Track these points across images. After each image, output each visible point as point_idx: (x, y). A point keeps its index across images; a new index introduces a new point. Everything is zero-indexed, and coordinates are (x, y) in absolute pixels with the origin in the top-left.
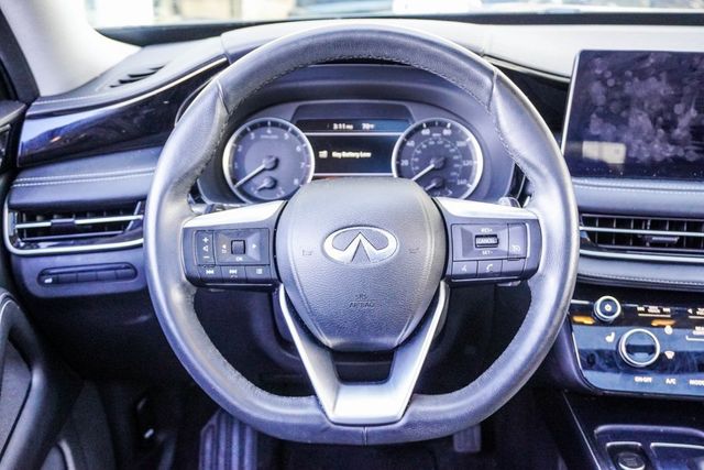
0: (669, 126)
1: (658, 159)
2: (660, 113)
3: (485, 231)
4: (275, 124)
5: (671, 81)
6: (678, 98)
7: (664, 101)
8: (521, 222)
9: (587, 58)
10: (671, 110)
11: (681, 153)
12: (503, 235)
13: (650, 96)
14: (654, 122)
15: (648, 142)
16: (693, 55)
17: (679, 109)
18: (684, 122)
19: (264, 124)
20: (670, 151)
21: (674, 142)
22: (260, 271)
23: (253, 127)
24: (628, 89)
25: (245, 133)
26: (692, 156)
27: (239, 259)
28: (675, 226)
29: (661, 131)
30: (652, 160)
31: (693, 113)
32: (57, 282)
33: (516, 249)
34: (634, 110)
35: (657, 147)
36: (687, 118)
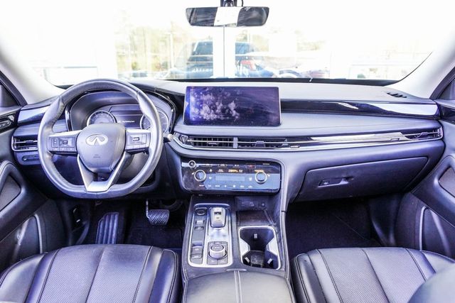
0: (215, 109)
1: (212, 119)
2: (212, 105)
4: (104, 112)
5: (213, 95)
6: (216, 100)
7: (212, 101)
8: (146, 134)
9: (189, 88)
10: (215, 104)
11: (219, 117)
13: (208, 100)
14: (210, 108)
15: (209, 114)
17: (217, 104)
18: (219, 108)
19: (100, 112)
20: (215, 117)
21: (216, 114)
22: (71, 149)
23: (97, 113)
24: (202, 98)
25: (94, 115)
26: (222, 118)
27: (65, 145)
28: (215, 139)
29: (212, 111)
30: (210, 119)
31: (221, 105)
32: (28, 160)
34: (204, 104)
35: (212, 115)
36: (220, 106)
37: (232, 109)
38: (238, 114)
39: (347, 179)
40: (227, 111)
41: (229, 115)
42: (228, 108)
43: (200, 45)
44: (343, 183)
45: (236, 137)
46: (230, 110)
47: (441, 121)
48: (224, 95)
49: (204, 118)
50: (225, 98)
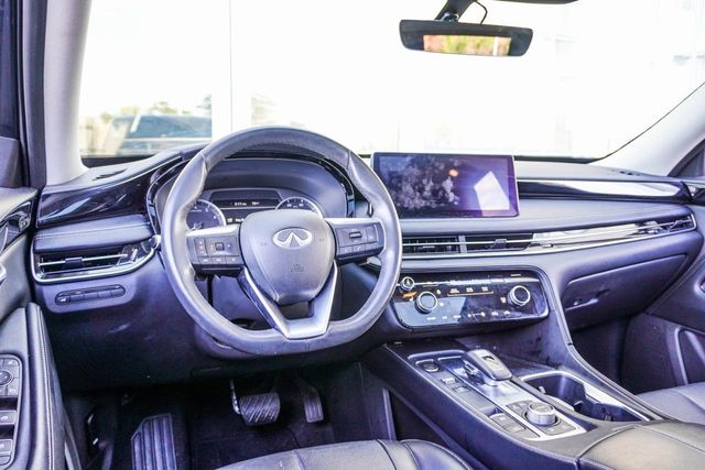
0: (421, 190)
1: (418, 207)
2: (416, 184)
3: (353, 230)
4: (199, 203)
5: (419, 168)
6: (423, 176)
7: (417, 177)
8: (372, 225)
10: (421, 183)
11: (428, 204)
12: (363, 231)
13: (411, 175)
14: (414, 188)
15: (413, 199)
16: (427, 155)
17: (425, 181)
18: (428, 188)
20: (423, 203)
21: (425, 199)
22: (234, 259)
26: (434, 206)
27: (221, 253)
28: (430, 240)
29: (418, 194)
30: (415, 208)
31: (431, 183)
32: (69, 301)
33: (371, 238)
34: (404, 183)
35: (417, 201)
36: (429, 186)
37: (449, 191)
38: (457, 198)
39: (597, 295)
40: (440, 193)
41: (444, 199)
42: (442, 189)
43: (144, 120)
44: (593, 301)
45: (462, 234)
46: (445, 192)
47: (690, 207)
48: (434, 167)
49: (406, 206)
50: (436, 171)
